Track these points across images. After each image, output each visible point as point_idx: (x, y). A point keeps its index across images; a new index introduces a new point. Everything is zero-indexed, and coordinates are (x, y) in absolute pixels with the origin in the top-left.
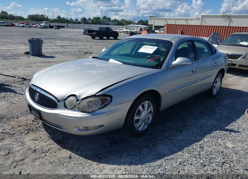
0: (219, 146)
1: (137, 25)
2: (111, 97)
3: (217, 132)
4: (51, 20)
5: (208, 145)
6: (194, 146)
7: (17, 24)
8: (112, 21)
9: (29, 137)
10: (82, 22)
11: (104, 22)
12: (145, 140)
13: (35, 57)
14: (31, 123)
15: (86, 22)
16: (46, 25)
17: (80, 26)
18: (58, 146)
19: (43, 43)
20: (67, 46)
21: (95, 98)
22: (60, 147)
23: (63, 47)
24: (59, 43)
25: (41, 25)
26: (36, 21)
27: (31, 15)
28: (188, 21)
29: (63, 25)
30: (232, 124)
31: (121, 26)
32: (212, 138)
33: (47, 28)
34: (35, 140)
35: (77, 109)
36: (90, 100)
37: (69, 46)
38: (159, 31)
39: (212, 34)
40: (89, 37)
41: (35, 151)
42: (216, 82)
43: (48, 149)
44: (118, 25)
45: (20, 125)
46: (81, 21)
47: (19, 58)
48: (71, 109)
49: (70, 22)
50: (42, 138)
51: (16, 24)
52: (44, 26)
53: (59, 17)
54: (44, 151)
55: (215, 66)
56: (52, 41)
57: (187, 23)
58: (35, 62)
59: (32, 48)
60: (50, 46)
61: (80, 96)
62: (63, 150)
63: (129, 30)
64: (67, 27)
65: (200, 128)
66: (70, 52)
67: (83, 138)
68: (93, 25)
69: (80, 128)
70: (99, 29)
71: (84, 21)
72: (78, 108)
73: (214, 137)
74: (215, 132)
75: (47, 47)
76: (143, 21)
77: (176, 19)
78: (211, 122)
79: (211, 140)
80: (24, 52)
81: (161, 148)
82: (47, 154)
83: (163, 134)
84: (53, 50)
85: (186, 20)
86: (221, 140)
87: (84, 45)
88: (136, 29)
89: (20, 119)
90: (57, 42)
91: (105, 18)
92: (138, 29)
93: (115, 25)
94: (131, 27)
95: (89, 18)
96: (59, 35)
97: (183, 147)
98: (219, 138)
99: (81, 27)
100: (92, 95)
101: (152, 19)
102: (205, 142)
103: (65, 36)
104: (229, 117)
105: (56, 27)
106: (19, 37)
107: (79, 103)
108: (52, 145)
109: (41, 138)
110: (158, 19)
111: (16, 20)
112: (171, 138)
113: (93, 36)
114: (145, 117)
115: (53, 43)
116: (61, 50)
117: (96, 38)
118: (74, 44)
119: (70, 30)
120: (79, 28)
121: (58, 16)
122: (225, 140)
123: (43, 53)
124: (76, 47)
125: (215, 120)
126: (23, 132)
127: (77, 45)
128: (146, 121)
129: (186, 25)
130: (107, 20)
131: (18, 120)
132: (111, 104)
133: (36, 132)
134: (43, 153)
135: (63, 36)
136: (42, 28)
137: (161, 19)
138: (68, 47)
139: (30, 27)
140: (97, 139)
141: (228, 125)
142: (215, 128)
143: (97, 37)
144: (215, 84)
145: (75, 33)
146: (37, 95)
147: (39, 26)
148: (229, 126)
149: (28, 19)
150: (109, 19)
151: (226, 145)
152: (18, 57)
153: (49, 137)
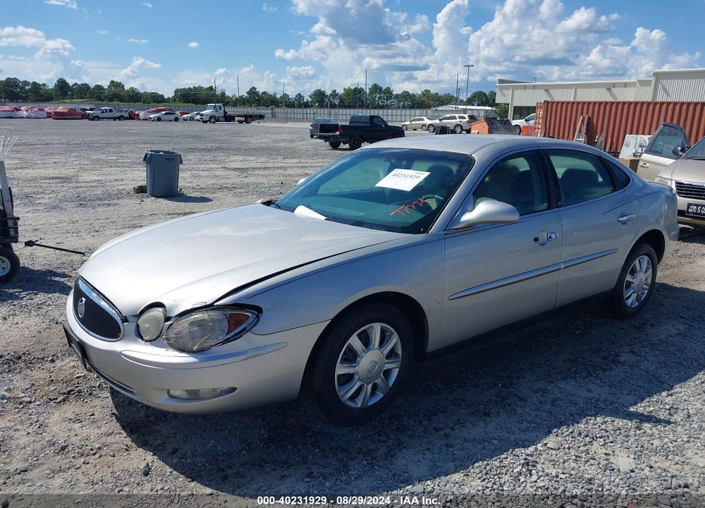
0: (587, 462)
1: (464, 107)
2: (259, 310)
3: (598, 419)
4: (232, 98)
5: (553, 457)
6: (507, 458)
7: (143, 112)
8: (397, 96)
9: (64, 412)
10: (313, 104)
11: (375, 100)
12: (370, 435)
13: (160, 200)
14: (83, 374)
15: (323, 101)
16: (217, 115)
17: (307, 114)
18: (128, 441)
19: (181, 162)
20: (256, 168)
21: (211, 313)
22: (130, 443)
23: (243, 171)
24: (237, 161)
25: (202, 115)
26: (193, 105)
27: (181, 89)
28: (613, 90)
29: (262, 111)
30: (655, 398)
31: (418, 111)
32: (573, 437)
33: (219, 121)
34: (74, 422)
35: (165, 342)
36: (198, 318)
37: (260, 169)
38: (526, 120)
39: (661, 127)
40: (323, 145)
41: (63, 448)
42: (633, 272)
43: (97, 446)
44: (411, 107)
45: (52, 380)
46: (310, 100)
47: (118, 202)
48: (150, 341)
49: (282, 103)
50: (93, 417)
51: (142, 114)
52: (211, 117)
53: (253, 92)
54: (86, 453)
55: (624, 223)
56: (221, 156)
57: (613, 95)
58: (156, 212)
59: (153, 176)
60: (210, 170)
61: (174, 307)
62: (136, 450)
63: (438, 121)
64: (273, 116)
65: (548, 406)
66: (258, 184)
67: (199, 420)
68: (341, 110)
69: (173, 393)
70: (351, 122)
71: (320, 99)
72: (167, 339)
73: (580, 434)
74: (592, 421)
75: (201, 173)
76: (485, 95)
77: (577, 86)
78: (590, 391)
79: (569, 442)
80: (134, 188)
81: (406, 460)
82: (91, 459)
83: (429, 420)
84: (214, 181)
85: (609, 88)
86: (601, 444)
87: (302, 167)
88: (457, 117)
89: (58, 363)
90: (233, 158)
91: (376, 88)
92: (464, 118)
93: (404, 107)
94: (448, 111)
95: (333, 91)
96: (244, 139)
97: (474, 459)
98: (597, 438)
99: (309, 117)
100: (204, 304)
101: (508, 88)
102: (548, 448)
103: (261, 143)
104: (657, 376)
105: (243, 119)
106: (140, 146)
107: (171, 325)
108: (113, 436)
109: (93, 415)
110: (525, 88)
111: (144, 102)
112: (448, 431)
113: (333, 140)
114: (373, 369)
115: (220, 162)
116: (235, 180)
117: (342, 146)
118: (276, 165)
119: (278, 125)
120: (303, 118)
121: (251, 89)
122: (612, 444)
123: (181, 190)
124: (278, 172)
125: (608, 383)
126: (52, 397)
127: (281, 168)
128: (376, 381)
129: (606, 103)
130: (381, 96)
131: (53, 367)
132: (256, 329)
133: (85, 401)
134: (82, 455)
135: (255, 141)
136: (205, 122)
137: (534, 87)
138: (257, 172)
139: (177, 119)
140: (237, 425)
141: (642, 400)
142: (595, 408)
143: (344, 144)
144: (628, 278)
145: (289, 133)
146: (82, 301)
147: (198, 117)
148: (643, 405)
149: (174, 99)
150: (388, 92)
151: (611, 460)
152: (115, 202)
153: (114, 414)
